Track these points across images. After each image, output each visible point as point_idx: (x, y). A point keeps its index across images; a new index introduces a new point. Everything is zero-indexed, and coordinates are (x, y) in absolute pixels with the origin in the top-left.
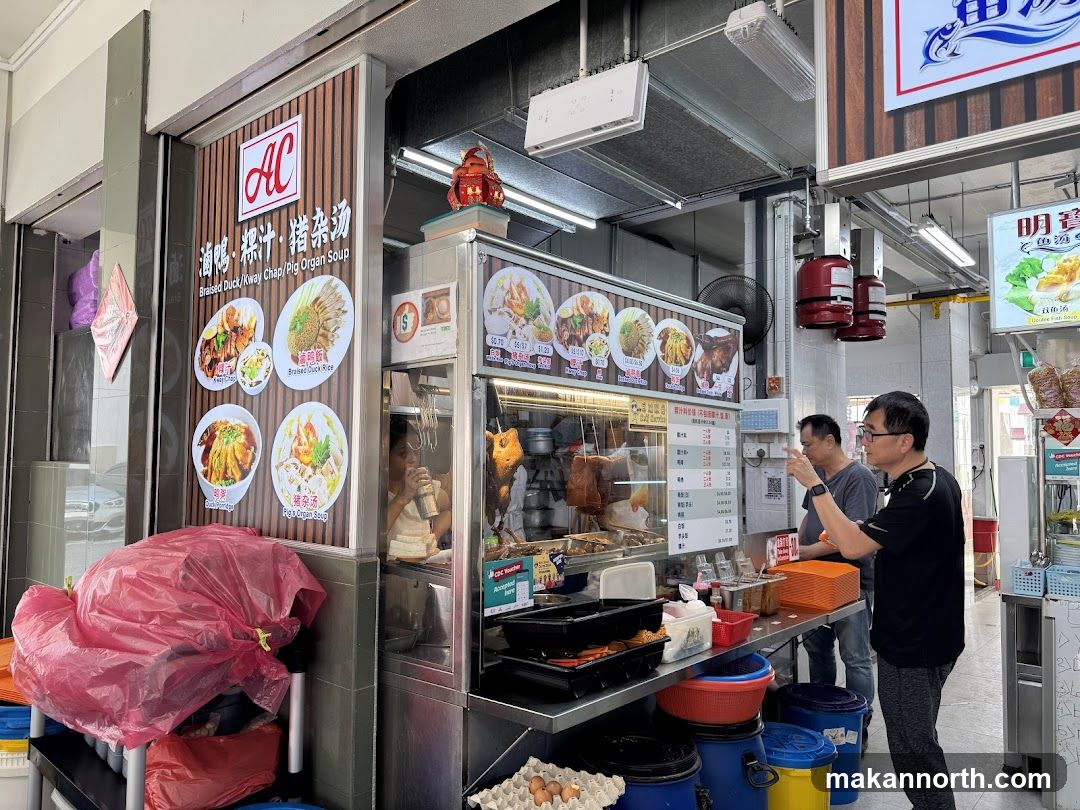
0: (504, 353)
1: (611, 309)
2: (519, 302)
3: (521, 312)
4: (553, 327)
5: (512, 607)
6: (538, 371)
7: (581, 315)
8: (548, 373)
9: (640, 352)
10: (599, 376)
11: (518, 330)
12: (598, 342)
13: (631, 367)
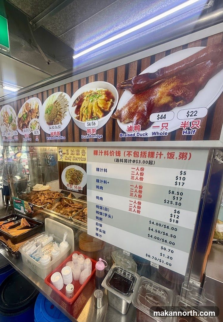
0: (6, 138)
1: (40, 102)
2: (7, 118)
3: (8, 122)
4: (17, 123)
5: (20, 211)
6: (15, 142)
7: (26, 113)
8: (18, 142)
10: (37, 139)
11: (8, 128)
12: (34, 123)
13: (53, 131)
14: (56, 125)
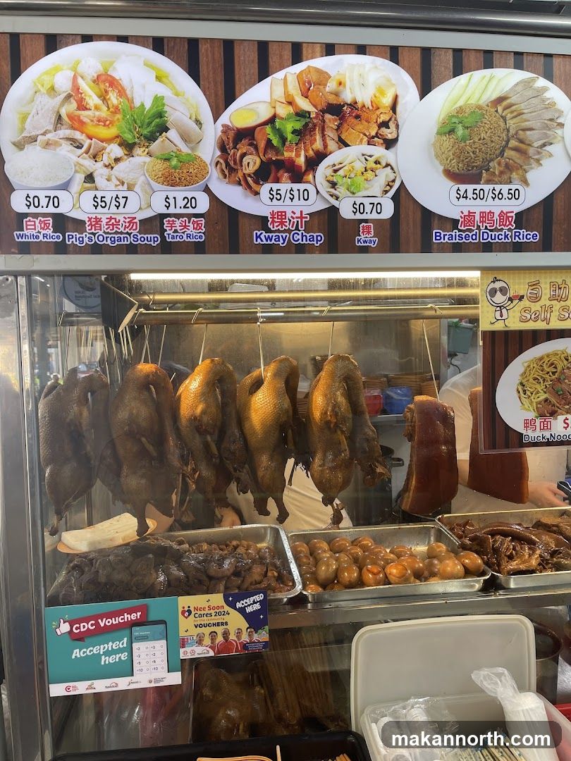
0: (61, 222)
1: (403, 82)
2: (104, 113)
3: (113, 131)
4: (208, 151)
5: (123, 684)
6: (167, 248)
7: (301, 114)
8: (199, 248)
9: (509, 168)
10: (367, 237)
11: (99, 170)
12: (359, 166)
13: (477, 207)
14: (498, 187)
